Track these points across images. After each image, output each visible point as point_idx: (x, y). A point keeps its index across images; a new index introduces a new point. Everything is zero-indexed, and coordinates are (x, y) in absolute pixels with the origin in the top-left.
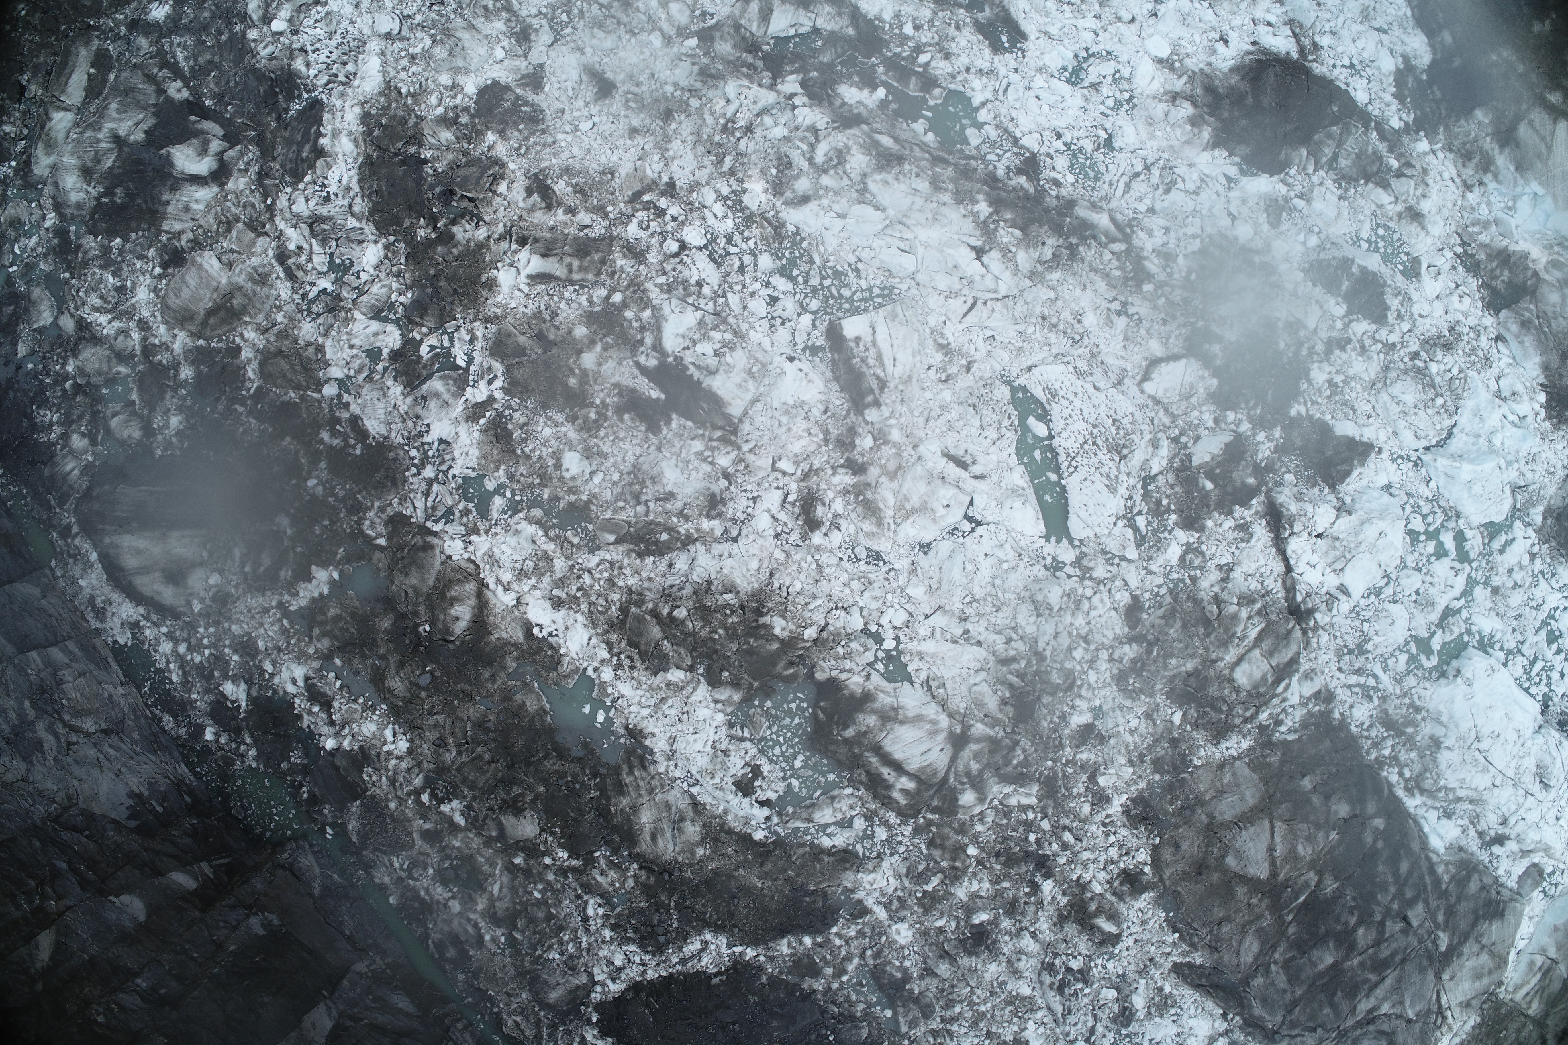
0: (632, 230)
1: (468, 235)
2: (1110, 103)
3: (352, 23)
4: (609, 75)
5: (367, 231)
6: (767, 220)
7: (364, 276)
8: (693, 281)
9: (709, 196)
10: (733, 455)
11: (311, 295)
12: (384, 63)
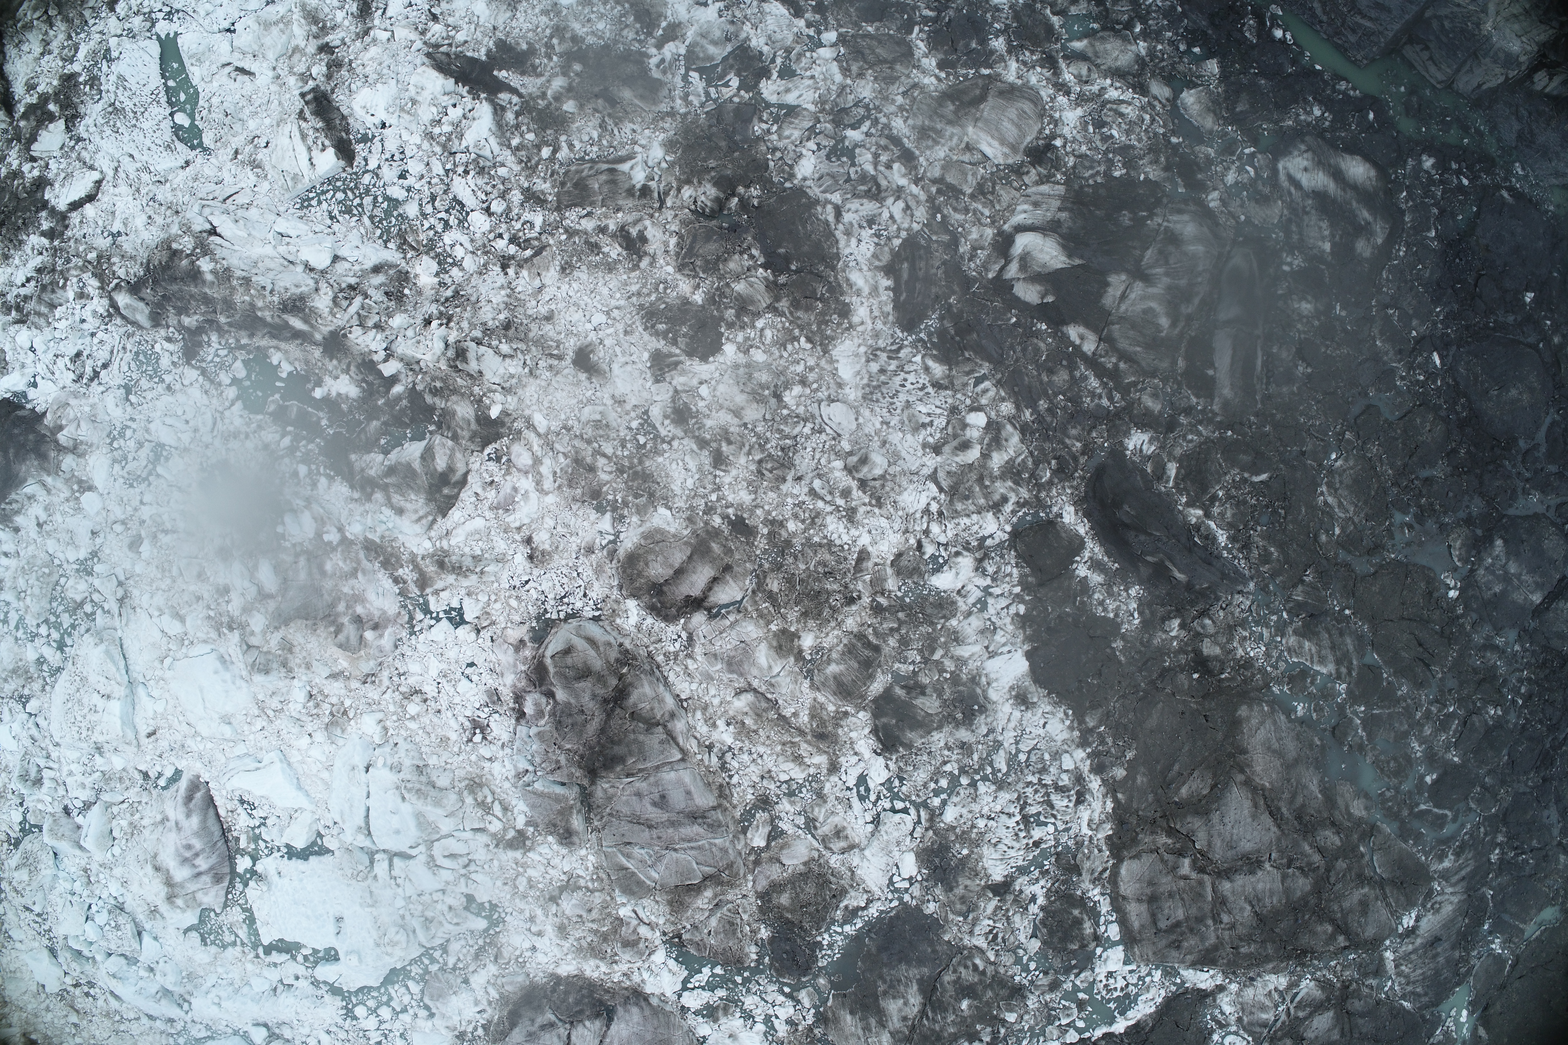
0: (538, 219)
1: (701, 190)
2: (129, 433)
3: (888, 424)
4: (583, 376)
5: (817, 191)
6: (413, 248)
7: (811, 145)
8: (472, 173)
9: (469, 264)
10: (429, 35)
11: (868, 123)
12: (834, 374)
